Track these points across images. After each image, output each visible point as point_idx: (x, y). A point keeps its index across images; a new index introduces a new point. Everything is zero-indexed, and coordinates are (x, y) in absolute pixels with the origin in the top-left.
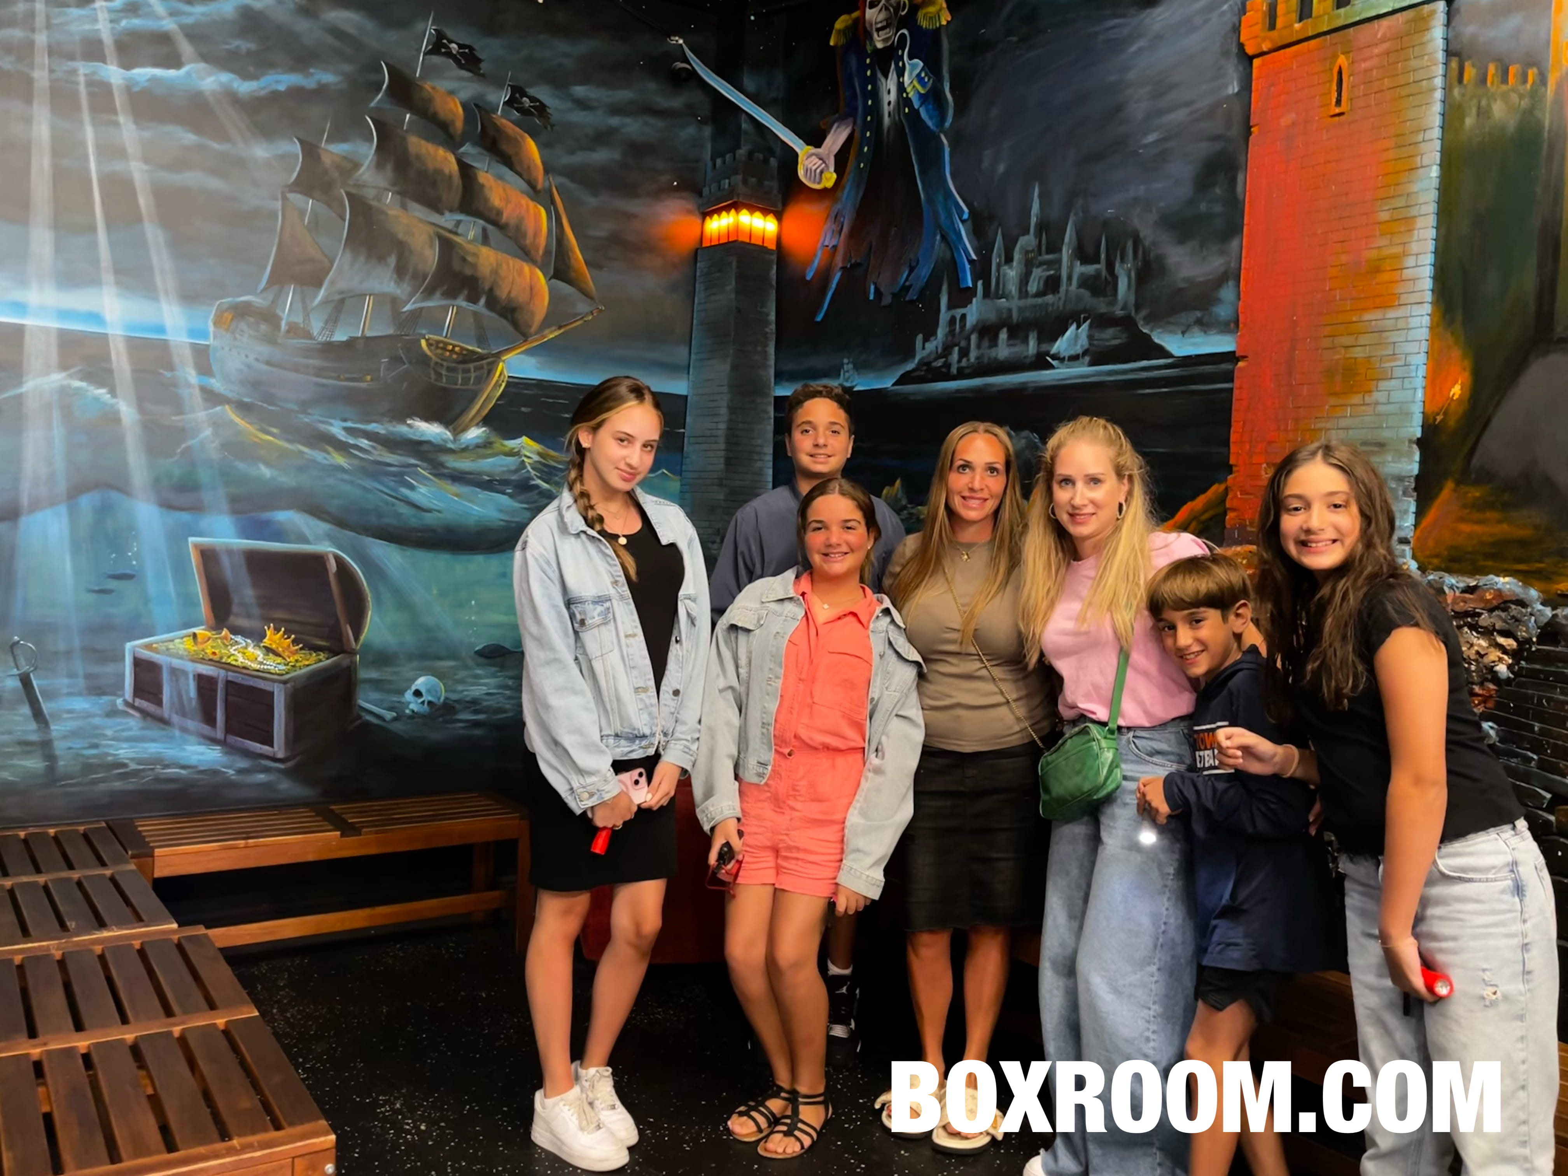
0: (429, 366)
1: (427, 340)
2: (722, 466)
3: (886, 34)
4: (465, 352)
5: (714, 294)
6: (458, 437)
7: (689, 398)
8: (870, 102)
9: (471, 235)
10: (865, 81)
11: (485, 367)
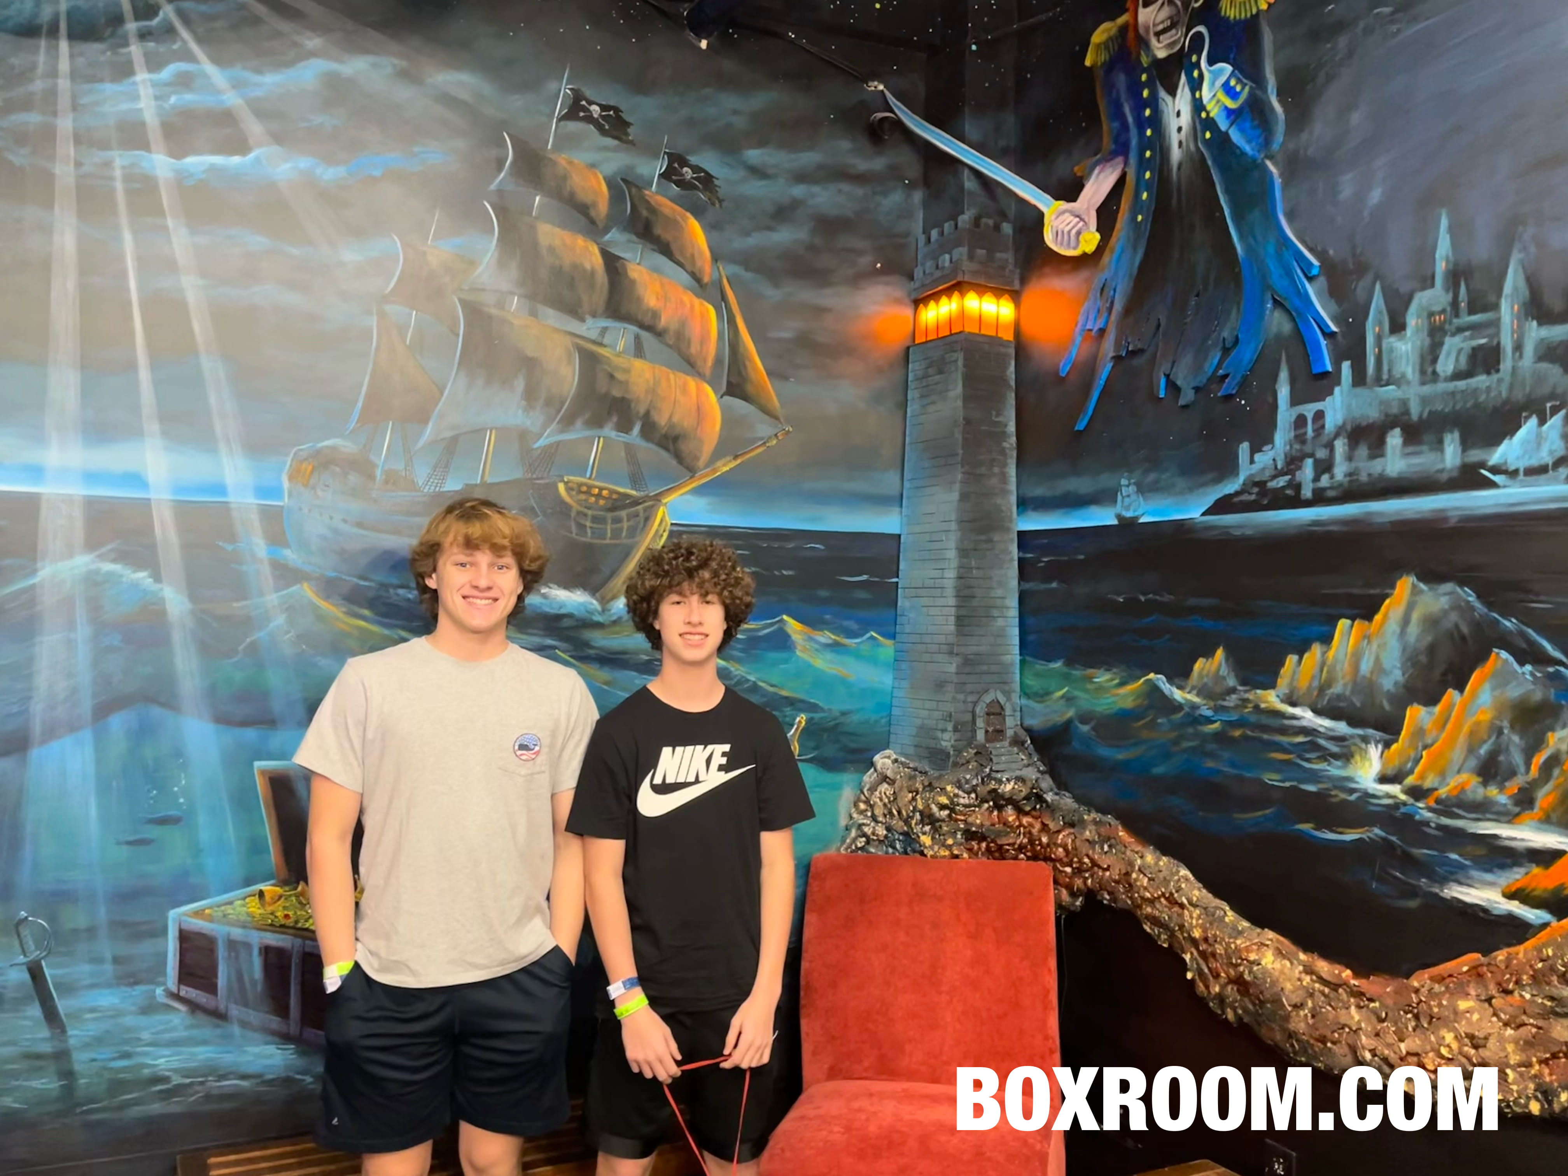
0: (570, 516)
1: (566, 483)
2: (952, 628)
3: (1172, 37)
4: (615, 496)
5: (933, 403)
6: (608, 606)
7: (902, 537)
8: (1149, 132)
9: (621, 346)
10: (1140, 105)
11: (641, 514)
